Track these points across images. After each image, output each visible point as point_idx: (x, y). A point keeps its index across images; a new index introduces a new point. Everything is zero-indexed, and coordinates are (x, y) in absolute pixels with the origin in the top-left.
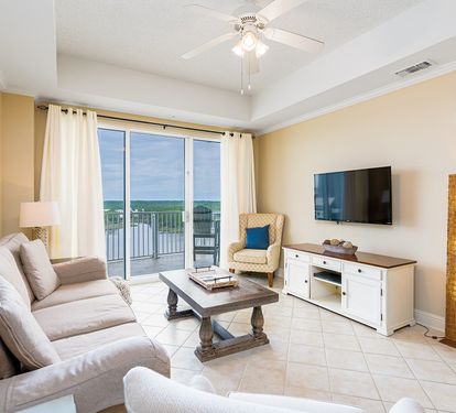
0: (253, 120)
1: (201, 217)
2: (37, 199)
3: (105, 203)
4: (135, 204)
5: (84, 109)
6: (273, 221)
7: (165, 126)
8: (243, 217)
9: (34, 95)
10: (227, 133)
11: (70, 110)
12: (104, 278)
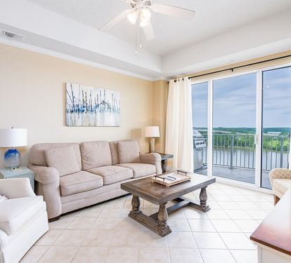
11: (177, 80)
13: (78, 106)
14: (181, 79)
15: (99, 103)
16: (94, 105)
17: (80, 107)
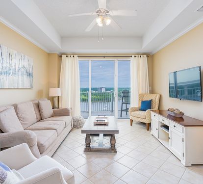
0: (143, 48)
1: (126, 95)
2: (59, 87)
3: (81, 88)
4: (93, 89)
5: (74, 55)
6: (155, 98)
7: (104, 57)
8: (141, 96)
9: (58, 53)
10: (133, 56)
11: (69, 56)
12: (69, 115)
13: (6, 68)
14: (72, 56)
15: (21, 67)
16: (17, 68)
17: (7, 69)
